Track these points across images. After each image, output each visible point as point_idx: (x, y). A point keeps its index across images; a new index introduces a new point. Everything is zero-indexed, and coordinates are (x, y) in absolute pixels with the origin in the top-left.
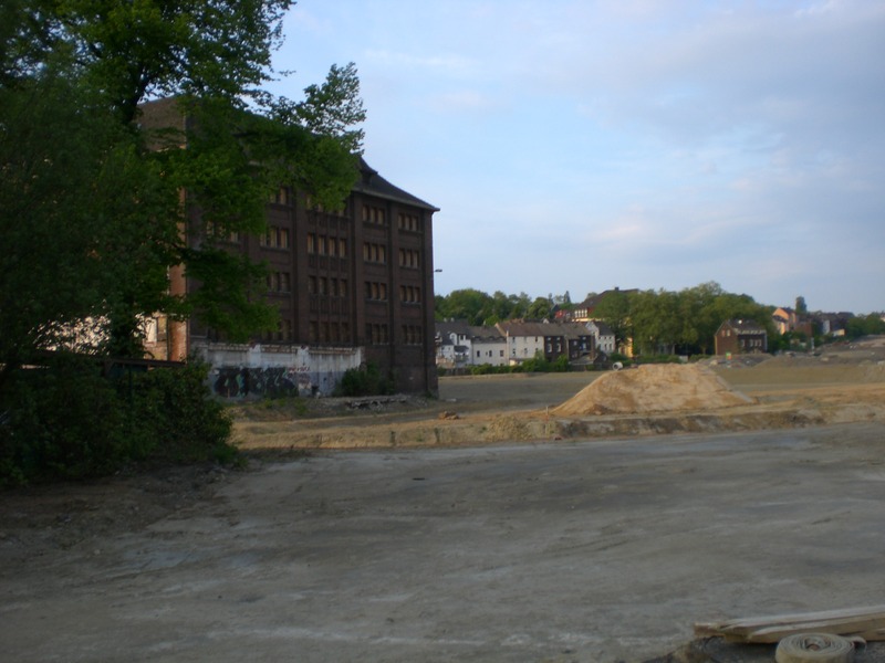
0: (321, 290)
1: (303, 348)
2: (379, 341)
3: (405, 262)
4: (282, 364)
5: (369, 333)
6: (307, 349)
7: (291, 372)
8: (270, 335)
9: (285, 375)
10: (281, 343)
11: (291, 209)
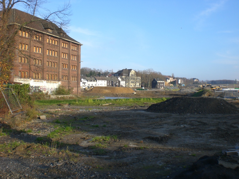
0: (50, 65)
2: (65, 80)
3: (73, 59)
4: (39, 85)
5: (63, 77)
6: (46, 81)
7: (41, 87)
8: (36, 77)
9: (39, 88)
10: (39, 79)
11: (43, 42)
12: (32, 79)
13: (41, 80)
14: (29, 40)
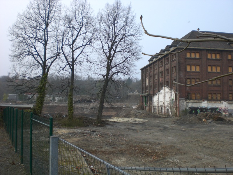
1: (225, 102)
4: (217, 107)
6: (227, 102)
7: (220, 109)
8: (212, 98)
9: (218, 110)
10: (217, 100)
11: (221, 60)
12: (206, 100)
13: (220, 100)
14: (200, 60)
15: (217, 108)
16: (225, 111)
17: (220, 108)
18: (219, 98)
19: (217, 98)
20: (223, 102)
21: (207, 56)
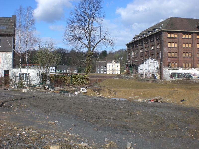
8: (186, 66)
9: (189, 75)
10: (188, 68)
11: (192, 39)
12: (181, 67)
13: (191, 68)
14: (178, 39)
15: (189, 73)
16: (195, 75)
17: (191, 73)
18: (190, 66)
19: (189, 66)
20: (194, 69)
21: (182, 36)
